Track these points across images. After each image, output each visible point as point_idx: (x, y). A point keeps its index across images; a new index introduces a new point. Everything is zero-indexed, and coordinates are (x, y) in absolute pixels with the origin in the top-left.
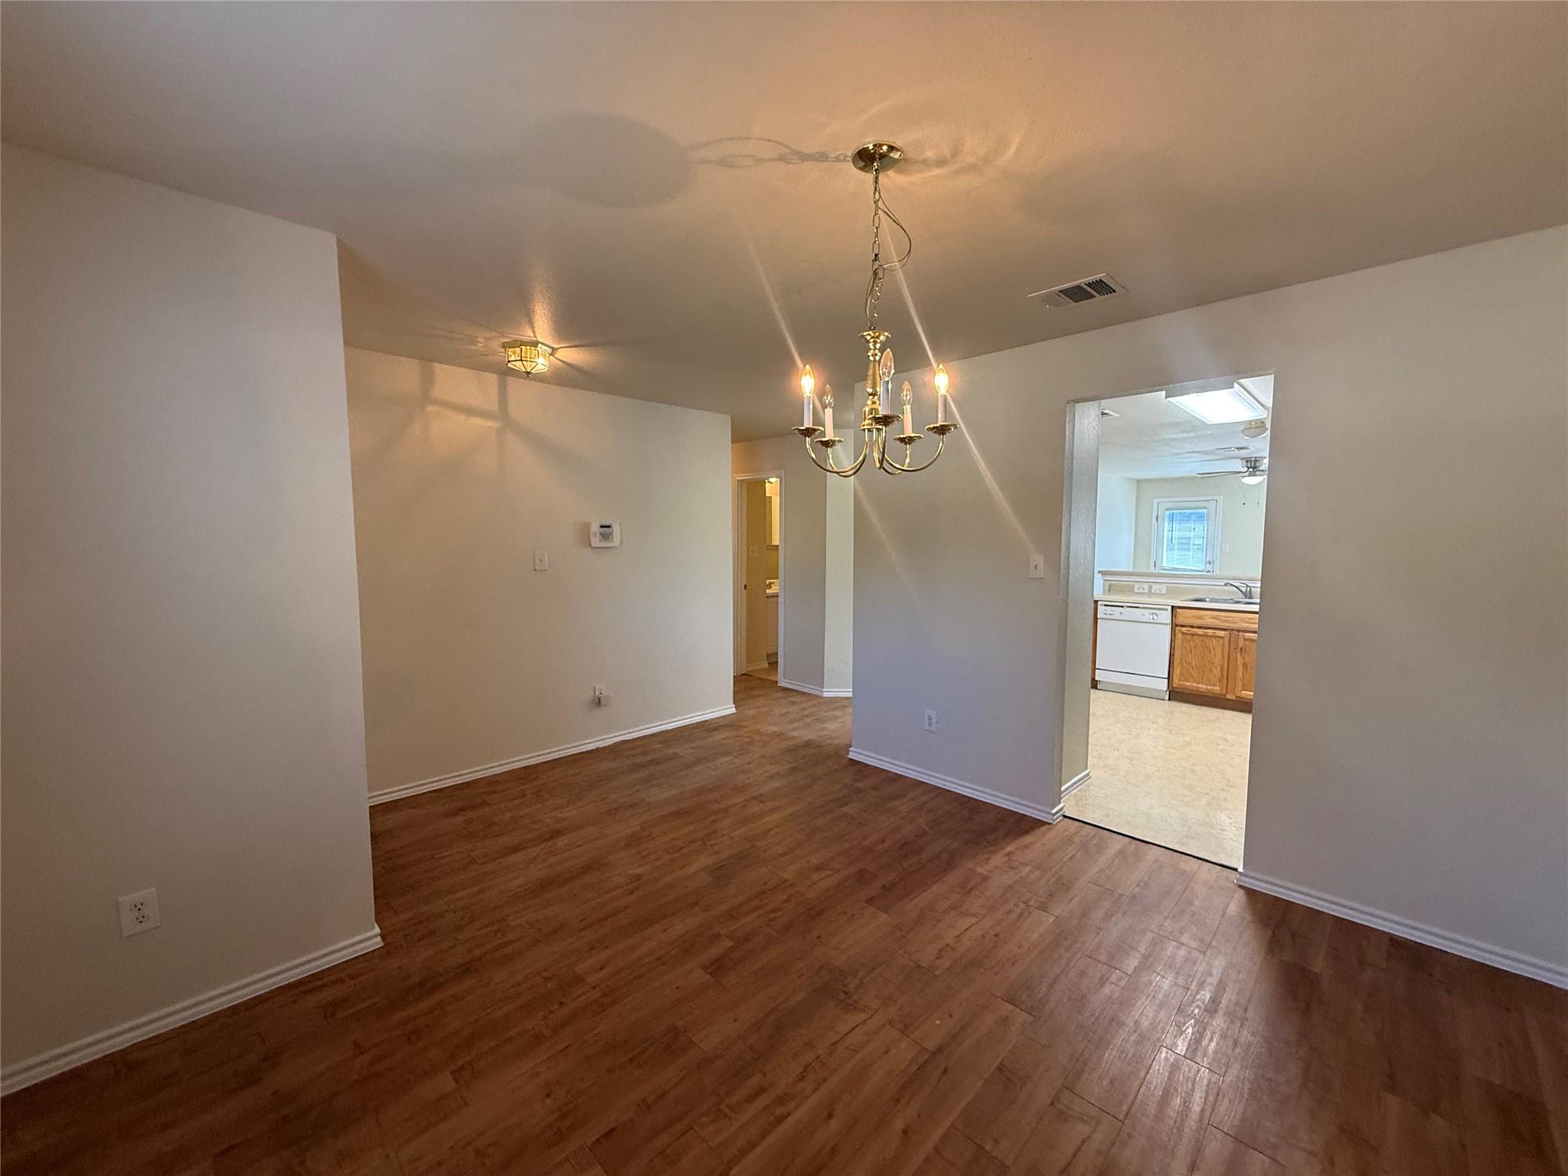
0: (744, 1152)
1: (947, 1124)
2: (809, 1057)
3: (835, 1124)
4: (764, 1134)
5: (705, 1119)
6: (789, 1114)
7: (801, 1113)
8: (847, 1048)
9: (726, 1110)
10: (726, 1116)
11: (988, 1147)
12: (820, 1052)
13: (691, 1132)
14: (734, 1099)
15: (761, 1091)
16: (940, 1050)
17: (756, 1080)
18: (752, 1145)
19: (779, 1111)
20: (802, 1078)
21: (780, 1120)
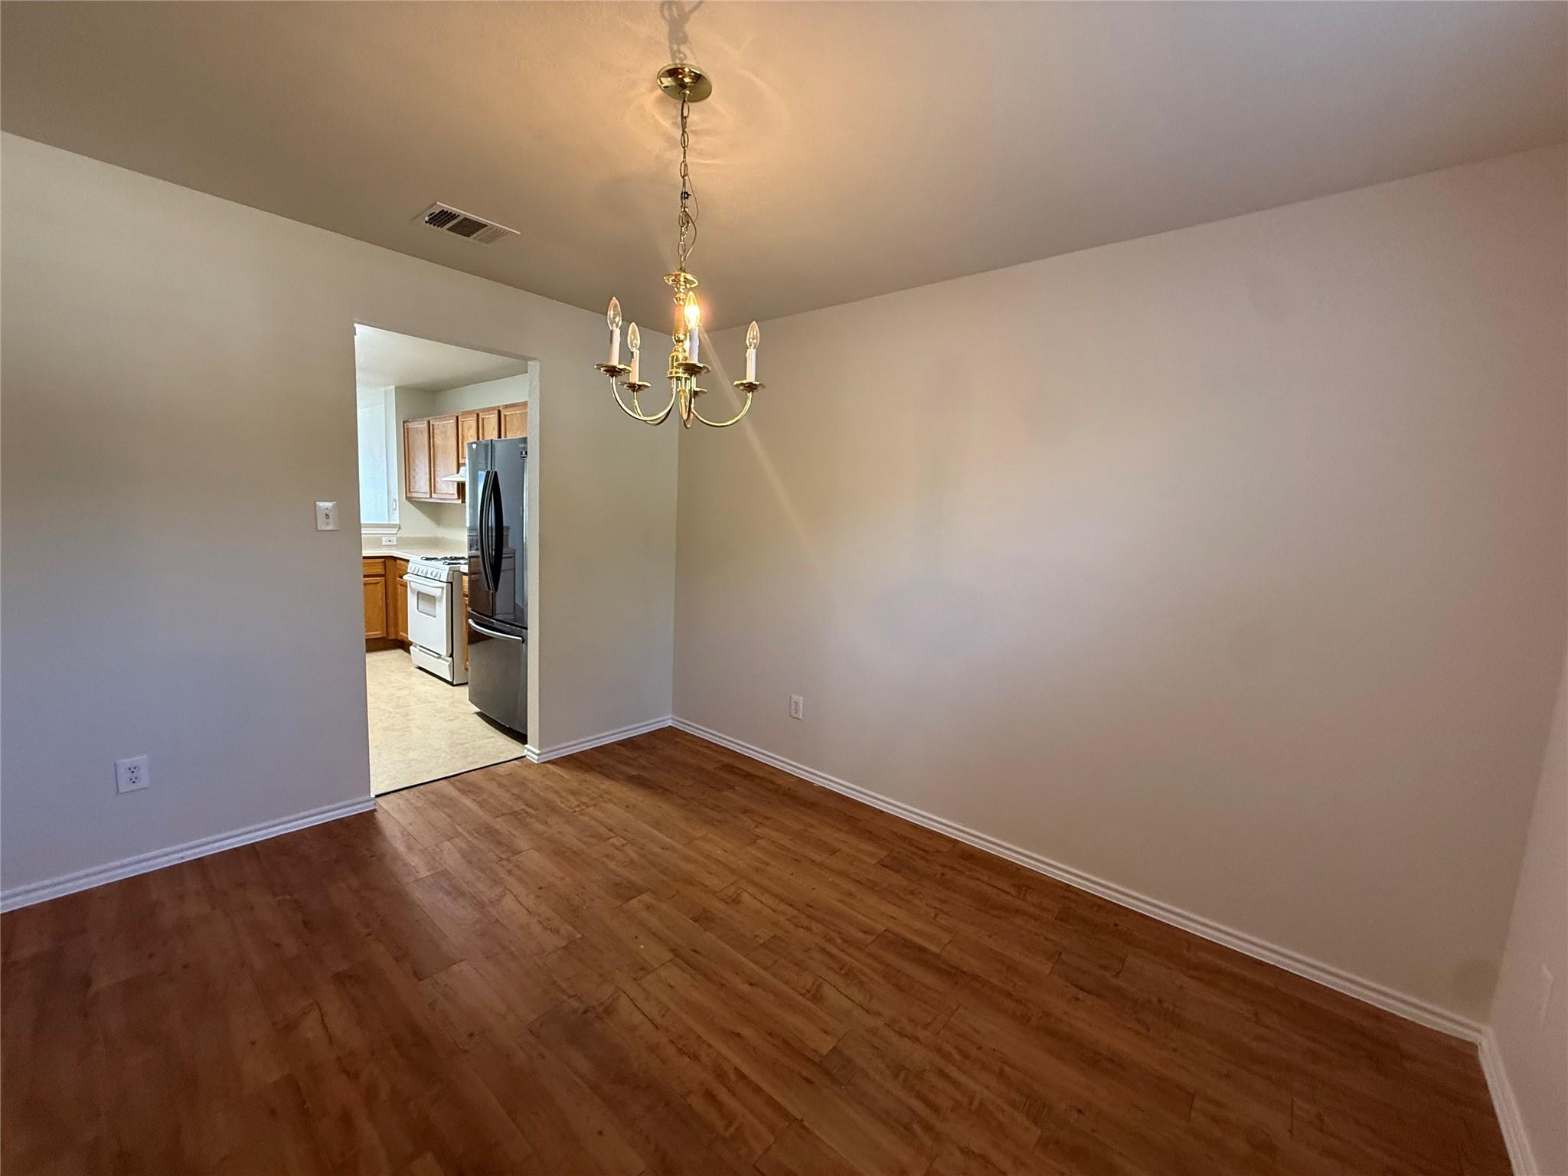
0: (778, 1108)
1: (744, 960)
2: (671, 1051)
3: (746, 1031)
4: (758, 1090)
5: (743, 1151)
6: (736, 1069)
7: (736, 1059)
8: (663, 1016)
9: (732, 1130)
10: (738, 1129)
11: (762, 941)
12: (665, 1040)
13: (758, 1165)
14: (719, 1124)
15: (710, 1096)
16: (673, 951)
17: (698, 1103)
18: (770, 1101)
19: (733, 1076)
20: (695, 1058)
21: (742, 1076)
